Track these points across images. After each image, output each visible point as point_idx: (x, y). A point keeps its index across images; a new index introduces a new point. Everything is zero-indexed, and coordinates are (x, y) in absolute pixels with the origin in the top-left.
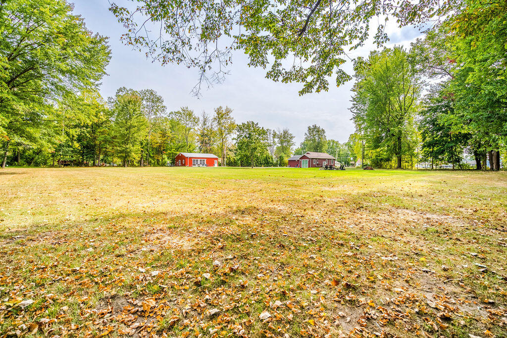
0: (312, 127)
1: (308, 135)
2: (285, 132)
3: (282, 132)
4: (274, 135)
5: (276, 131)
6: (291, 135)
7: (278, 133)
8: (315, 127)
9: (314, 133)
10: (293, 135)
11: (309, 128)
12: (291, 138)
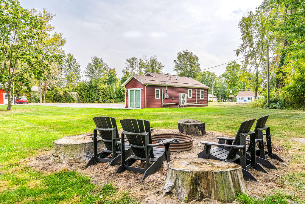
0: (183, 53)
1: (178, 62)
2: (153, 61)
3: (149, 60)
4: (142, 65)
5: (142, 59)
6: (160, 64)
7: (144, 62)
8: (186, 53)
9: (186, 60)
10: (162, 64)
11: (180, 55)
12: (160, 67)
